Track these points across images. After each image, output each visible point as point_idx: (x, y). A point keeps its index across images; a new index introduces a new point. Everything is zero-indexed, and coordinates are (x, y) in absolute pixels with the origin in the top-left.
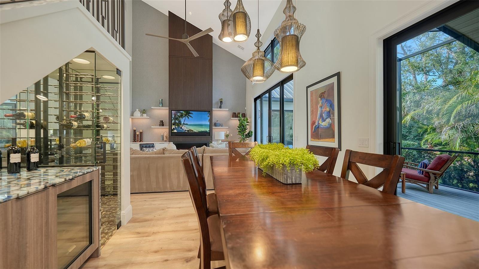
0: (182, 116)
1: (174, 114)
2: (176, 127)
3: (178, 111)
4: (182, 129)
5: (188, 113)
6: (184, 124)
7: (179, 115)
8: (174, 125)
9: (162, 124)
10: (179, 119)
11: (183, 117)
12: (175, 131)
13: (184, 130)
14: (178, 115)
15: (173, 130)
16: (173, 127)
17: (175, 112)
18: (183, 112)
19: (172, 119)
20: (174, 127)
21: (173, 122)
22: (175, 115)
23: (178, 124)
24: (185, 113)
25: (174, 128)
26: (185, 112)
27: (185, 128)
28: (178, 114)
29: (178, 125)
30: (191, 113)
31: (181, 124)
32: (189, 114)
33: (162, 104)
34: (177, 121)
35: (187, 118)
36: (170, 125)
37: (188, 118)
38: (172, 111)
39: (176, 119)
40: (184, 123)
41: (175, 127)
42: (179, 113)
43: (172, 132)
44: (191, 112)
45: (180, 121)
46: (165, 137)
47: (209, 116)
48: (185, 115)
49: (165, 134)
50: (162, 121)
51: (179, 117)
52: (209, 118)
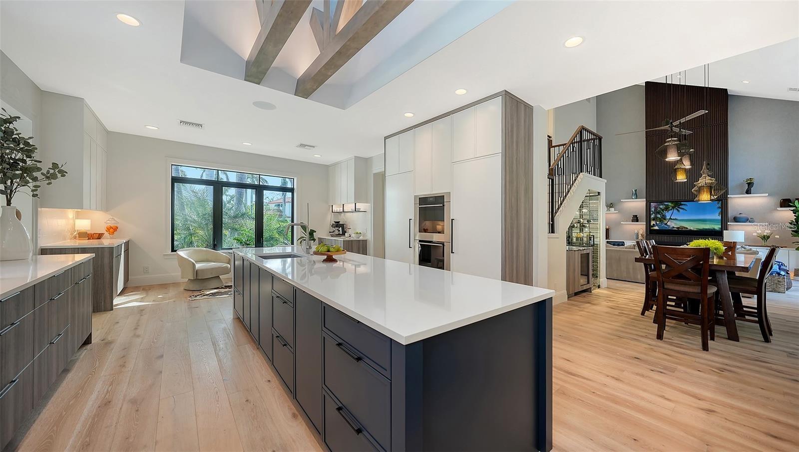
0: (667, 209)
1: (654, 207)
2: (658, 222)
3: (661, 202)
4: (668, 226)
5: (678, 205)
6: (670, 219)
7: (663, 208)
8: (654, 220)
9: (636, 219)
10: (662, 213)
11: (669, 210)
12: (656, 228)
15: (652, 227)
16: (653, 223)
17: (655, 204)
18: (670, 204)
19: (652, 213)
21: (652, 216)
22: (656, 208)
23: (660, 219)
24: (672, 205)
25: (654, 224)
26: (672, 203)
27: (673, 225)
28: (661, 207)
29: (661, 221)
30: (684, 204)
31: (665, 219)
32: (680, 205)
34: (659, 216)
35: (675, 211)
36: (648, 220)
37: (678, 210)
38: (652, 204)
39: (657, 213)
40: (671, 218)
41: (656, 223)
42: (662, 205)
43: (652, 228)
44: (682, 203)
45: (663, 215)
46: (640, 235)
47: (719, 208)
48: (673, 208)
49: (641, 232)
50: (636, 216)
51: (663, 210)
52: (720, 210)
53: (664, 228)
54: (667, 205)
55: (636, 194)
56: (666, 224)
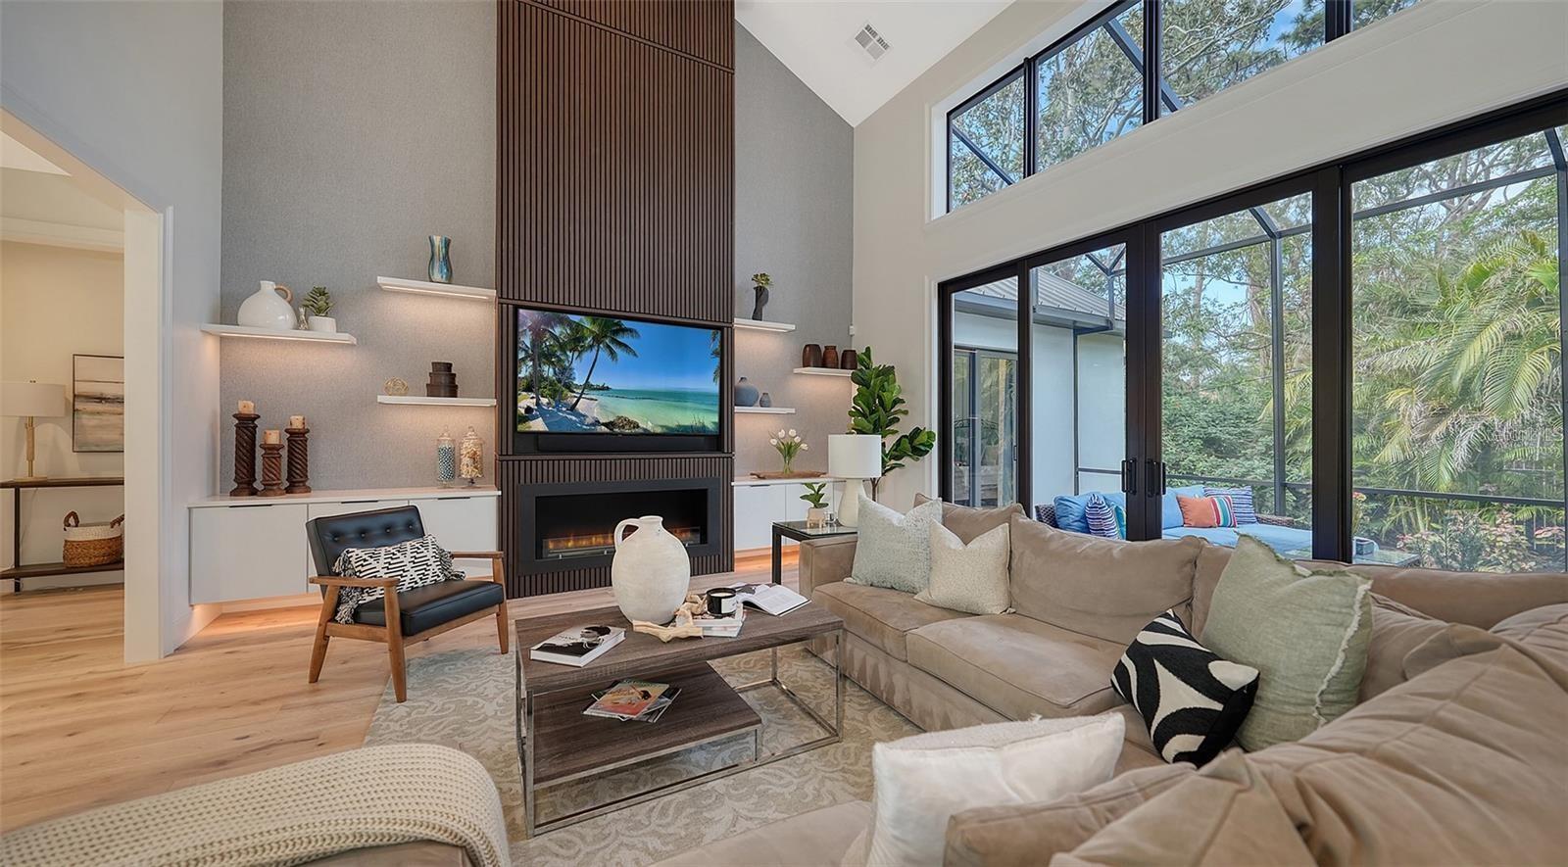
0: (576, 342)
1: (530, 328)
2: (544, 401)
3: (558, 313)
4: (579, 415)
5: (611, 328)
6: (587, 386)
7: (563, 338)
8: (528, 389)
9: (445, 381)
10: (560, 360)
11: (585, 348)
12: (538, 425)
13: (589, 420)
14: (556, 338)
15: (524, 419)
16: (526, 401)
17: (536, 314)
18: (586, 322)
19: (521, 355)
20: (532, 403)
21: (524, 372)
22: (538, 336)
23: (552, 384)
24: (595, 329)
25: (529, 410)
26: (594, 322)
27: (595, 410)
28: (557, 331)
29: (555, 394)
30: (631, 330)
31: (569, 387)
32: (616, 332)
33: (446, 263)
34: (548, 371)
35: (604, 354)
36: (508, 387)
37: (612, 353)
38: (521, 311)
39: (543, 356)
40: (592, 381)
41: (538, 404)
42: (561, 322)
43: (521, 428)
44: (626, 324)
45: (565, 369)
46: (466, 460)
47: (715, 353)
48: (598, 340)
49: (468, 446)
50: (449, 366)
51: (563, 347)
52: (718, 359)
53: (564, 429)
54: (578, 325)
55: (446, 259)
56: (573, 408)
